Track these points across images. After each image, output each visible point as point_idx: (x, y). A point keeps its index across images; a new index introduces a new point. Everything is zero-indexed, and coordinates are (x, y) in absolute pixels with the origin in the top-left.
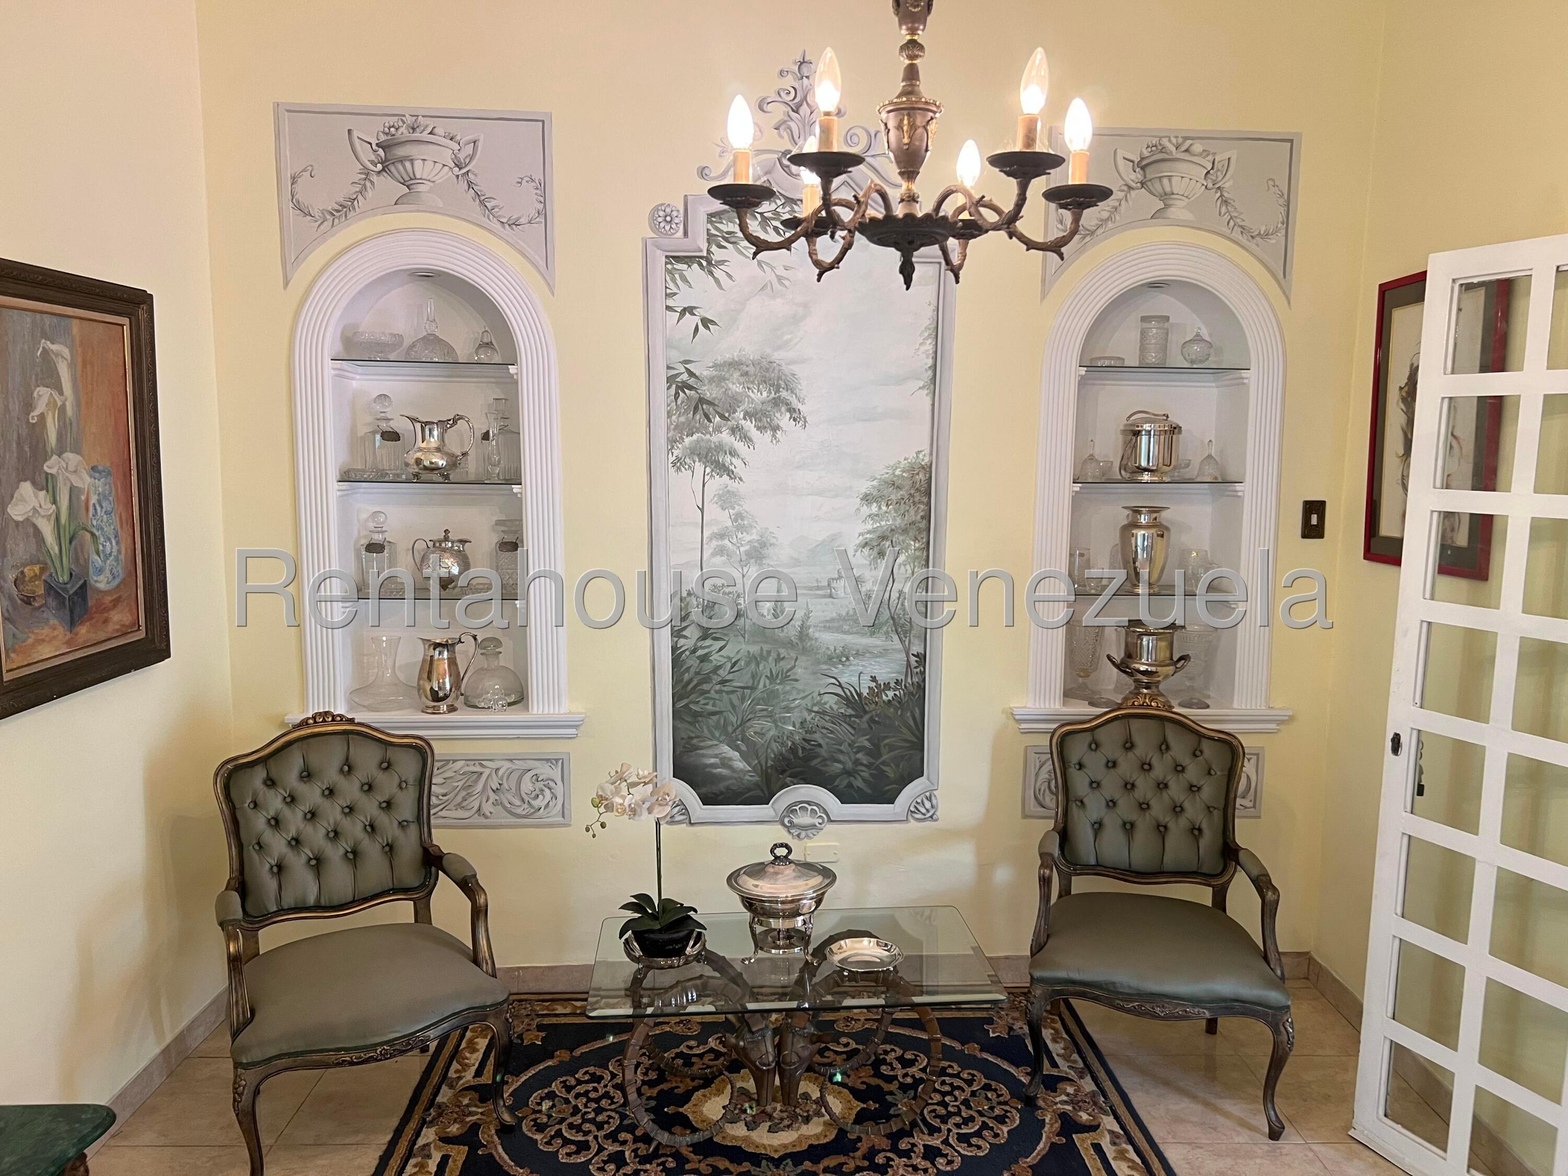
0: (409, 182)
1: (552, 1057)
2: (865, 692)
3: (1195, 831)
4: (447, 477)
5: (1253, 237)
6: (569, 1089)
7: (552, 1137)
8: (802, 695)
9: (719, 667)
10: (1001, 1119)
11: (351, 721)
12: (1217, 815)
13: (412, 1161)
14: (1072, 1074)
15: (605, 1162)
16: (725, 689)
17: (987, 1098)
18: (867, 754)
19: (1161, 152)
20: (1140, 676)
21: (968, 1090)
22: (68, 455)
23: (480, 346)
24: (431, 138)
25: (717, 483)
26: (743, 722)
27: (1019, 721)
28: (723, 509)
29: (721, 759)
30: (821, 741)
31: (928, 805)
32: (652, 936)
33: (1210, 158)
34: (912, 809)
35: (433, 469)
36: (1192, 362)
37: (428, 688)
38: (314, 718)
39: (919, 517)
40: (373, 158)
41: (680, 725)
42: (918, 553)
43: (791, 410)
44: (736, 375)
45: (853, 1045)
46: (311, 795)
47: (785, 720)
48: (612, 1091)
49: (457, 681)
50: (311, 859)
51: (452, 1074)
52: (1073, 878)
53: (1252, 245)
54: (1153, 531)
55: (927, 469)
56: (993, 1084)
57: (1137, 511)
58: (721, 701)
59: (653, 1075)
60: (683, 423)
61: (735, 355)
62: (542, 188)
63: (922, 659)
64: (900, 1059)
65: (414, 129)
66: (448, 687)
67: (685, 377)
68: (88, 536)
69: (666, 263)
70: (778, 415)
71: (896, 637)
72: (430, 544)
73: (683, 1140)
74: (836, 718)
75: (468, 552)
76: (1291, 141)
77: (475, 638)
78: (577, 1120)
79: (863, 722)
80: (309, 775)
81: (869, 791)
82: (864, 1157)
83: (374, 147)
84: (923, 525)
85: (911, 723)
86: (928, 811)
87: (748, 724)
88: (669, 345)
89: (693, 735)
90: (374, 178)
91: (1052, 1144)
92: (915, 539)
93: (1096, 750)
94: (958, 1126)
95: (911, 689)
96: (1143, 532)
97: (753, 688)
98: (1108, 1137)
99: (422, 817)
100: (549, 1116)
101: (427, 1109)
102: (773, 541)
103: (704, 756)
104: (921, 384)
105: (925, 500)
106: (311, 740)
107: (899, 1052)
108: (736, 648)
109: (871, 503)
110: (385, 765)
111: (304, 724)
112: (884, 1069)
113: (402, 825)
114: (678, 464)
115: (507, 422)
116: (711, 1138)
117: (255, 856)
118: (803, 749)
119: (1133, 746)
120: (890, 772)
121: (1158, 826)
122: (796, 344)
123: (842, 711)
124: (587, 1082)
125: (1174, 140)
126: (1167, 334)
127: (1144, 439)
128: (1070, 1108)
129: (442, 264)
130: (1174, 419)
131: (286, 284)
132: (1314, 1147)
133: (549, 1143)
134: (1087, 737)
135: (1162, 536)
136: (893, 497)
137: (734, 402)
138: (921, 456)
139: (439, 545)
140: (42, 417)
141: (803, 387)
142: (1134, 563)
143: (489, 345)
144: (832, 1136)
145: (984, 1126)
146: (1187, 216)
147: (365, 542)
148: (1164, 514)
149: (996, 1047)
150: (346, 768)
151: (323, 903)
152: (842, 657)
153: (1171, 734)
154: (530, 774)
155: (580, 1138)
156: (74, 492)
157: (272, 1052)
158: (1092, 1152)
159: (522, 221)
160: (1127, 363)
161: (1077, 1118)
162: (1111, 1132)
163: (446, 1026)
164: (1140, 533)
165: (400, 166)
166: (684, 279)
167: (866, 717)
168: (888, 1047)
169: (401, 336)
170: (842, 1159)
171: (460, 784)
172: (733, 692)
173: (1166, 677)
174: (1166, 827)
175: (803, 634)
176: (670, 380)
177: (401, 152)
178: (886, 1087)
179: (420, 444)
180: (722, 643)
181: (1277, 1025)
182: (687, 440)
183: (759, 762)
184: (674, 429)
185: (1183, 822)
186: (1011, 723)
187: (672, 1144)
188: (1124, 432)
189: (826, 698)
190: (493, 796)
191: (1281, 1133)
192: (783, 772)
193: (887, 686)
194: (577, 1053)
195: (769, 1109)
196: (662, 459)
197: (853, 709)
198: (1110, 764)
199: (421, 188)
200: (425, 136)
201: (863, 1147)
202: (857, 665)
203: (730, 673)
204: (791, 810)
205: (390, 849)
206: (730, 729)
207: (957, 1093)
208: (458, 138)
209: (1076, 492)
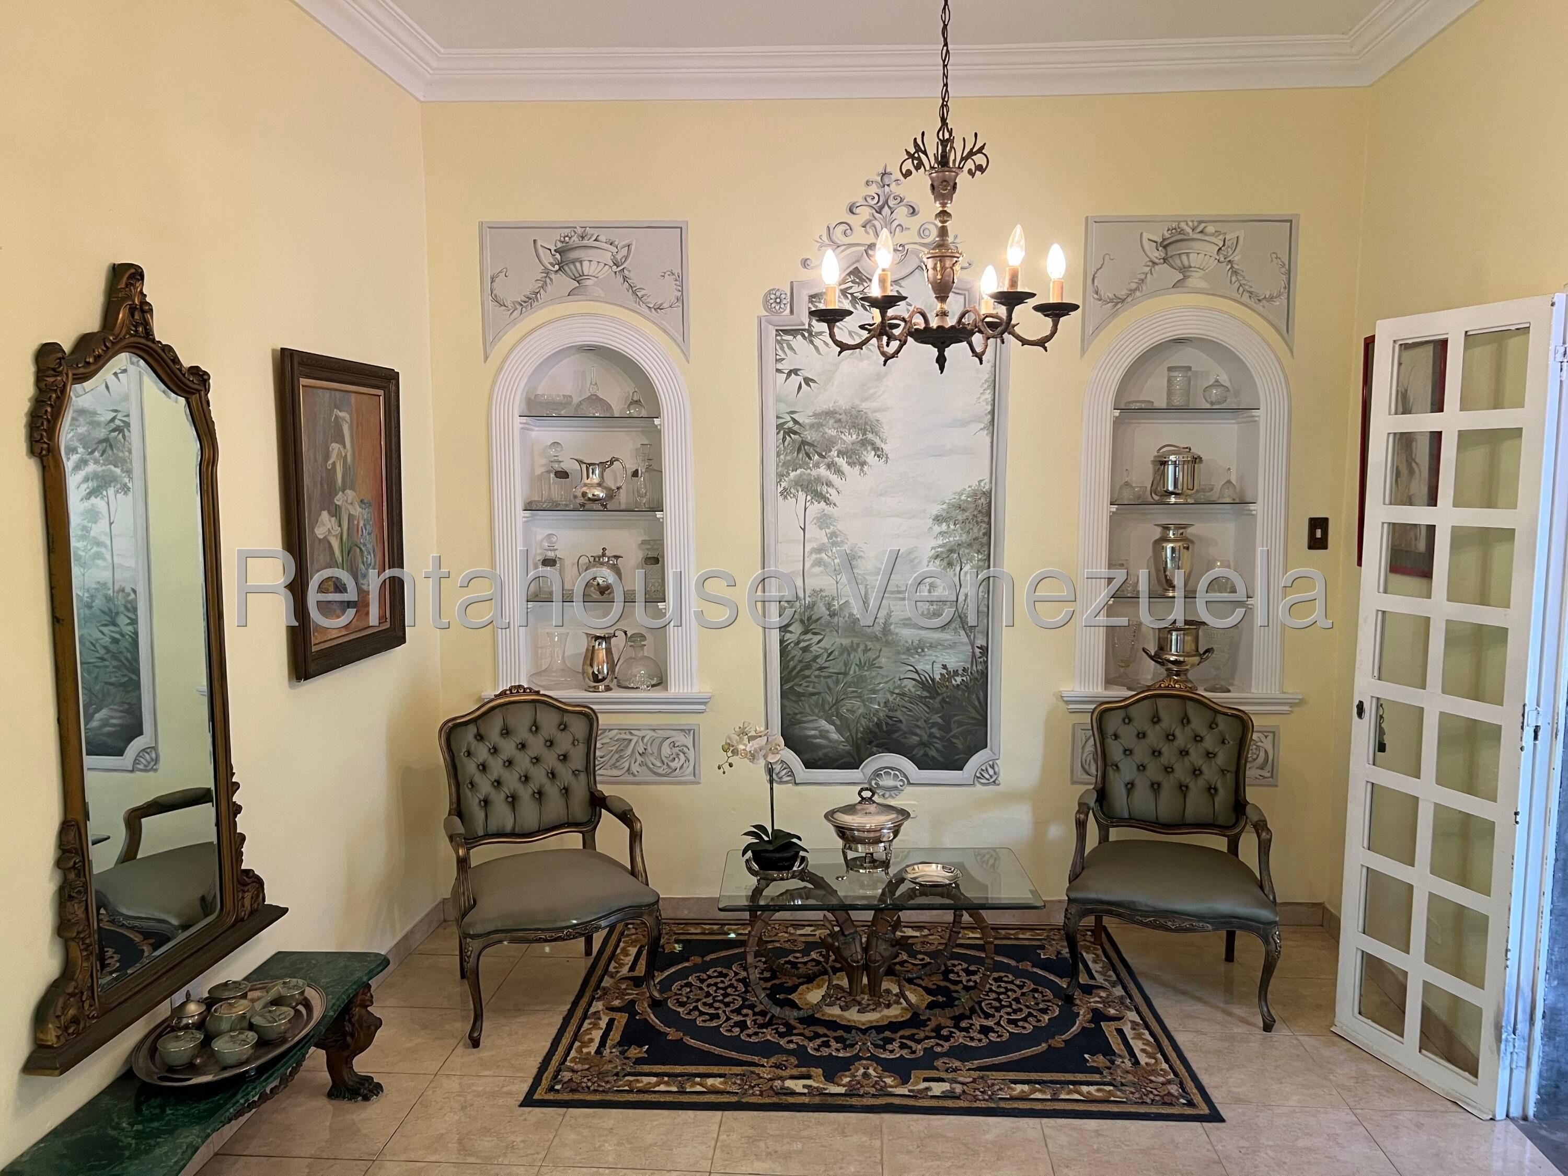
0: (579, 278)
1: (688, 960)
2: (938, 677)
3: (1211, 790)
4: (605, 506)
5: (1259, 300)
6: (702, 981)
7: (691, 1010)
8: (885, 680)
9: (817, 657)
10: (1044, 1011)
11: (537, 693)
12: (1230, 777)
13: (587, 1021)
14: (1106, 984)
15: (732, 1027)
16: (823, 674)
17: (1034, 997)
18: (940, 729)
19: (1180, 233)
20: (1171, 666)
21: (1019, 992)
22: (348, 492)
23: (631, 403)
24: (596, 244)
25: (817, 508)
26: (837, 702)
27: (1067, 702)
28: (821, 529)
29: (820, 731)
30: (901, 718)
31: (991, 772)
32: (767, 855)
33: (1221, 237)
34: (978, 775)
35: (595, 500)
36: (1212, 403)
37: (591, 672)
38: (510, 690)
39: (981, 534)
40: (552, 260)
41: (786, 703)
42: (980, 563)
43: (876, 449)
44: (831, 422)
45: (928, 960)
46: (508, 748)
47: (872, 700)
48: (735, 984)
49: (612, 668)
50: (508, 797)
51: (611, 969)
52: (1111, 829)
53: (1258, 307)
54: (1180, 544)
55: (988, 494)
56: (1040, 989)
57: (1166, 528)
58: (819, 683)
59: (767, 974)
60: (789, 461)
61: (830, 406)
62: (680, 280)
63: (985, 650)
64: (965, 970)
65: (583, 238)
66: (605, 672)
67: (791, 424)
68: (358, 550)
69: (776, 335)
70: (865, 453)
71: (962, 632)
72: (592, 559)
73: (791, 1015)
74: (913, 699)
75: (620, 566)
76: (1291, 221)
77: (625, 633)
78: (710, 1000)
79: (936, 703)
80: (507, 733)
81: (941, 759)
82: (932, 1031)
83: (553, 252)
84: (985, 540)
85: (977, 703)
86: (991, 777)
87: (841, 703)
88: (779, 399)
89: (797, 711)
90: (553, 276)
91: (1083, 1028)
92: (978, 552)
93: (1128, 724)
94: (1009, 1014)
95: (976, 675)
96: (1171, 545)
97: (845, 674)
98: (1129, 1025)
99: (589, 768)
100: (688, 998)
101: (596, 989)
102: (862, 554)
103: (806, 728)
104: (982, 426)
105: (986, 520)
106: (509, 706)
107: (965, 966)
108: (832, 641)
109: (941, 523)
110: (562, 727)
111: (503, 694)
112: (951, 976)
113: (575, 773)
114: (785, 493)
115: (651, 462)
116: (813, 1015)
117: (468, 792)
118: (887, 724)
119: (1159, 720)
120: (959, 744)
121: (1181, 786)
122: (879, 396)
123: (919, 693)
124: (716, 977)
125: (1190, 224)
126: (1190, 381)
127: (1171, 468)
128: (1101, 1006)
129: (601, 340)
130: (1196, 451)
131: (486, 358)
132: (1300, 1038)
133: (689, 1014)
134: (1122, 713)
135: (1188, 548)
136: (960, 517)
137: (830, 443)
138: (982, 484)
139: (597, 561)
140: (334, 464)
141: (885, 430)
142: (1165, 571)
143: (637, 402)
144: (908, 1016)
145: (1030, 1015)
146: (1203, 284)
147: (542, 558)
148: (1190, 530)
149: (1046, 965)
150: (534, 728)
151: (517, 831)
152: (918, 649)
153: (1191, 709)
154: (668, 741)
155: (712, 1011)
156: (351, 518)
157: (492, 927)
158: (1115, 1033)
159: (665, 305)
160: (1156, 405)
161: (1106, 1013)
162: (1133, 1022)
163: (613, 919)
164: (1169, 546)
165: (572, 267)
166: (791, 348)
167: (939, 698)
168: (956, 962)
169: (570, 397)
170: (915, 1031)
171: (614, 748)
172: (829, 677)
173: (1193, 666)
174: (1187, 787)
175: (886, 630)
176: (779, 427)
177: (573, 255)
178: (952, 987)
179: (585, 481)
180: (820, 637)
181: (1267, 937)
182: (793, 474)
183: (851, 735)
184: (782, 466)
185: (1201, 782)
186: (1061, 704)
187: (783, 1016)
188: (1154, 462)
189: (906, 682)
190: (639, 759)
191: (1272, 1026)
192: (870, 743)
193: (956, 673)
194: (708, 958)
195: (858, 998)
196: (772, 489)
197: (928, 691)
198: (1141, 736)
199: (588, 282)
200: (591, 242)
201: (932, 1024)
202: (931, 655)
203: (826, 661)
204: (877, 774)
205: (566, 791)
206: (827, 707)
207: (1010, 993)
208: (616, 243)
209: (1113, 512)
